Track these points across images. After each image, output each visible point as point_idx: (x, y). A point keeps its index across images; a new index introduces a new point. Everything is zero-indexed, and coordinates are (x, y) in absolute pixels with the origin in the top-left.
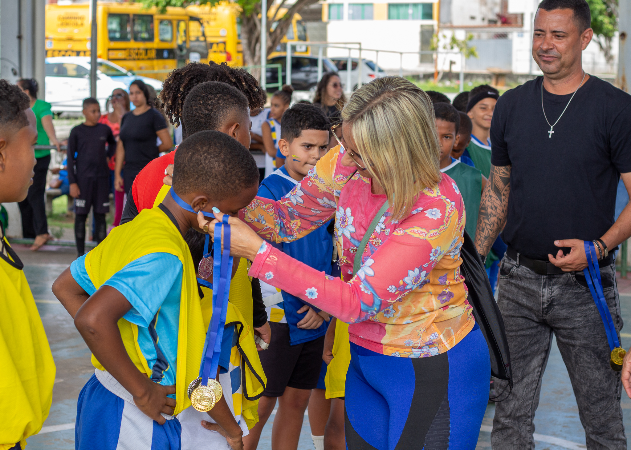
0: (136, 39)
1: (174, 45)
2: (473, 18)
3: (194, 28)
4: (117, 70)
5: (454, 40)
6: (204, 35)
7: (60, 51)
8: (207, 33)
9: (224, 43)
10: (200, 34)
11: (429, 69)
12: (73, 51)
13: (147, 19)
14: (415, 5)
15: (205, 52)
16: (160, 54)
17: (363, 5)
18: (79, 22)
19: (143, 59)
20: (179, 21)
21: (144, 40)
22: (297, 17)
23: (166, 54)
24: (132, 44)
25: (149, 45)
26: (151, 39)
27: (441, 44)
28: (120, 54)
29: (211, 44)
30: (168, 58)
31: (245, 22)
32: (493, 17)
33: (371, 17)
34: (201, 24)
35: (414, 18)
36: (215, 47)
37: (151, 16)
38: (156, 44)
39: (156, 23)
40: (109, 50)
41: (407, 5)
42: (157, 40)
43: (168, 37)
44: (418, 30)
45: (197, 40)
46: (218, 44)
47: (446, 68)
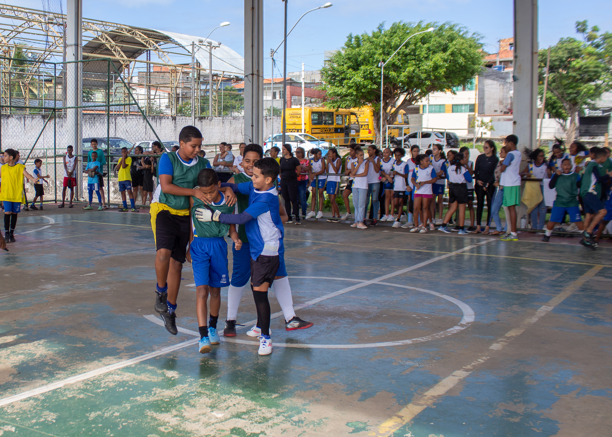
0: (325, 124)
1: (343, 126)
2: (496, 111)
3: (353, 117)
4: (314, 138)
5: (482, 122)
6: (357, 121)
7: (290, 130)
8: (359, 120)
9: (368, 125)
10: (356, 121)
11: (471, 136)
12: (296, 130)
13: (331, 114)
14: (466, 105)
15: (358, 129)
16: (336, 130)
17: (440, 105)
18: (299, 116)
19: (324, 133)
20: (346, 116)
21: (329, 124)
22: (402, 111)
23: (339, 131)
24: (323, 126)
25: (331, 126)
26: (332, 124)
27: (476, 124)
28: (317, 131)
29: (362, 126)
30: (340, 132)
31: (376, 115)
32: (507, 111)
33: (444, 112)
34: (356, 116)
35: (465, 112)
36: (363, 127)
37: (332, 113)
38: (334, 126)
39: (334, 116)
40: (312, 129)
41: (462, 105)
42: (335, 124)
43: (340, 122)
44: (467, 117)
45: (355, 124)
46: (365, 125)
47: (479, 136)
